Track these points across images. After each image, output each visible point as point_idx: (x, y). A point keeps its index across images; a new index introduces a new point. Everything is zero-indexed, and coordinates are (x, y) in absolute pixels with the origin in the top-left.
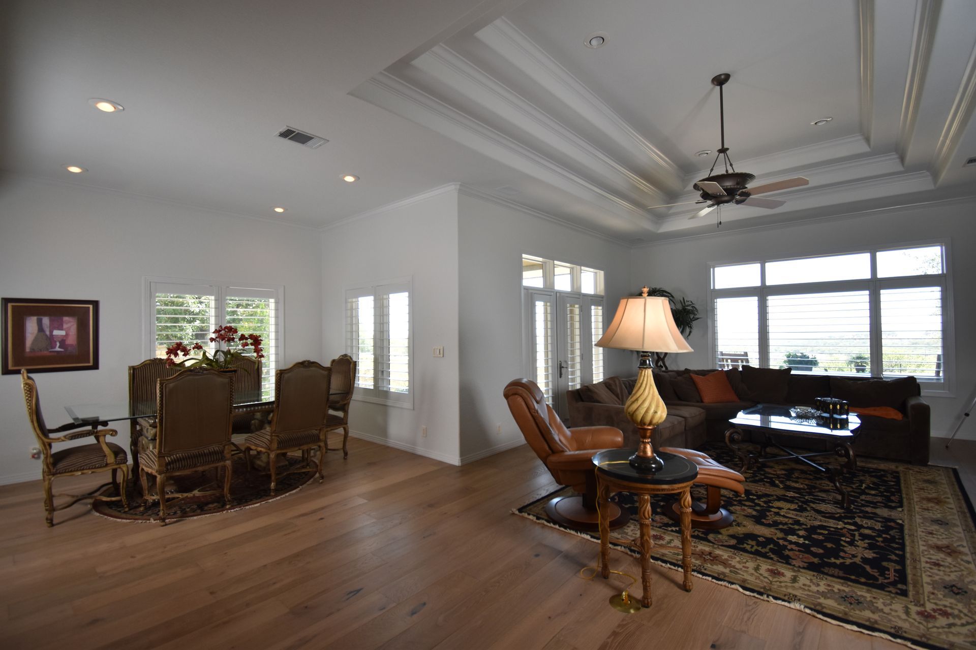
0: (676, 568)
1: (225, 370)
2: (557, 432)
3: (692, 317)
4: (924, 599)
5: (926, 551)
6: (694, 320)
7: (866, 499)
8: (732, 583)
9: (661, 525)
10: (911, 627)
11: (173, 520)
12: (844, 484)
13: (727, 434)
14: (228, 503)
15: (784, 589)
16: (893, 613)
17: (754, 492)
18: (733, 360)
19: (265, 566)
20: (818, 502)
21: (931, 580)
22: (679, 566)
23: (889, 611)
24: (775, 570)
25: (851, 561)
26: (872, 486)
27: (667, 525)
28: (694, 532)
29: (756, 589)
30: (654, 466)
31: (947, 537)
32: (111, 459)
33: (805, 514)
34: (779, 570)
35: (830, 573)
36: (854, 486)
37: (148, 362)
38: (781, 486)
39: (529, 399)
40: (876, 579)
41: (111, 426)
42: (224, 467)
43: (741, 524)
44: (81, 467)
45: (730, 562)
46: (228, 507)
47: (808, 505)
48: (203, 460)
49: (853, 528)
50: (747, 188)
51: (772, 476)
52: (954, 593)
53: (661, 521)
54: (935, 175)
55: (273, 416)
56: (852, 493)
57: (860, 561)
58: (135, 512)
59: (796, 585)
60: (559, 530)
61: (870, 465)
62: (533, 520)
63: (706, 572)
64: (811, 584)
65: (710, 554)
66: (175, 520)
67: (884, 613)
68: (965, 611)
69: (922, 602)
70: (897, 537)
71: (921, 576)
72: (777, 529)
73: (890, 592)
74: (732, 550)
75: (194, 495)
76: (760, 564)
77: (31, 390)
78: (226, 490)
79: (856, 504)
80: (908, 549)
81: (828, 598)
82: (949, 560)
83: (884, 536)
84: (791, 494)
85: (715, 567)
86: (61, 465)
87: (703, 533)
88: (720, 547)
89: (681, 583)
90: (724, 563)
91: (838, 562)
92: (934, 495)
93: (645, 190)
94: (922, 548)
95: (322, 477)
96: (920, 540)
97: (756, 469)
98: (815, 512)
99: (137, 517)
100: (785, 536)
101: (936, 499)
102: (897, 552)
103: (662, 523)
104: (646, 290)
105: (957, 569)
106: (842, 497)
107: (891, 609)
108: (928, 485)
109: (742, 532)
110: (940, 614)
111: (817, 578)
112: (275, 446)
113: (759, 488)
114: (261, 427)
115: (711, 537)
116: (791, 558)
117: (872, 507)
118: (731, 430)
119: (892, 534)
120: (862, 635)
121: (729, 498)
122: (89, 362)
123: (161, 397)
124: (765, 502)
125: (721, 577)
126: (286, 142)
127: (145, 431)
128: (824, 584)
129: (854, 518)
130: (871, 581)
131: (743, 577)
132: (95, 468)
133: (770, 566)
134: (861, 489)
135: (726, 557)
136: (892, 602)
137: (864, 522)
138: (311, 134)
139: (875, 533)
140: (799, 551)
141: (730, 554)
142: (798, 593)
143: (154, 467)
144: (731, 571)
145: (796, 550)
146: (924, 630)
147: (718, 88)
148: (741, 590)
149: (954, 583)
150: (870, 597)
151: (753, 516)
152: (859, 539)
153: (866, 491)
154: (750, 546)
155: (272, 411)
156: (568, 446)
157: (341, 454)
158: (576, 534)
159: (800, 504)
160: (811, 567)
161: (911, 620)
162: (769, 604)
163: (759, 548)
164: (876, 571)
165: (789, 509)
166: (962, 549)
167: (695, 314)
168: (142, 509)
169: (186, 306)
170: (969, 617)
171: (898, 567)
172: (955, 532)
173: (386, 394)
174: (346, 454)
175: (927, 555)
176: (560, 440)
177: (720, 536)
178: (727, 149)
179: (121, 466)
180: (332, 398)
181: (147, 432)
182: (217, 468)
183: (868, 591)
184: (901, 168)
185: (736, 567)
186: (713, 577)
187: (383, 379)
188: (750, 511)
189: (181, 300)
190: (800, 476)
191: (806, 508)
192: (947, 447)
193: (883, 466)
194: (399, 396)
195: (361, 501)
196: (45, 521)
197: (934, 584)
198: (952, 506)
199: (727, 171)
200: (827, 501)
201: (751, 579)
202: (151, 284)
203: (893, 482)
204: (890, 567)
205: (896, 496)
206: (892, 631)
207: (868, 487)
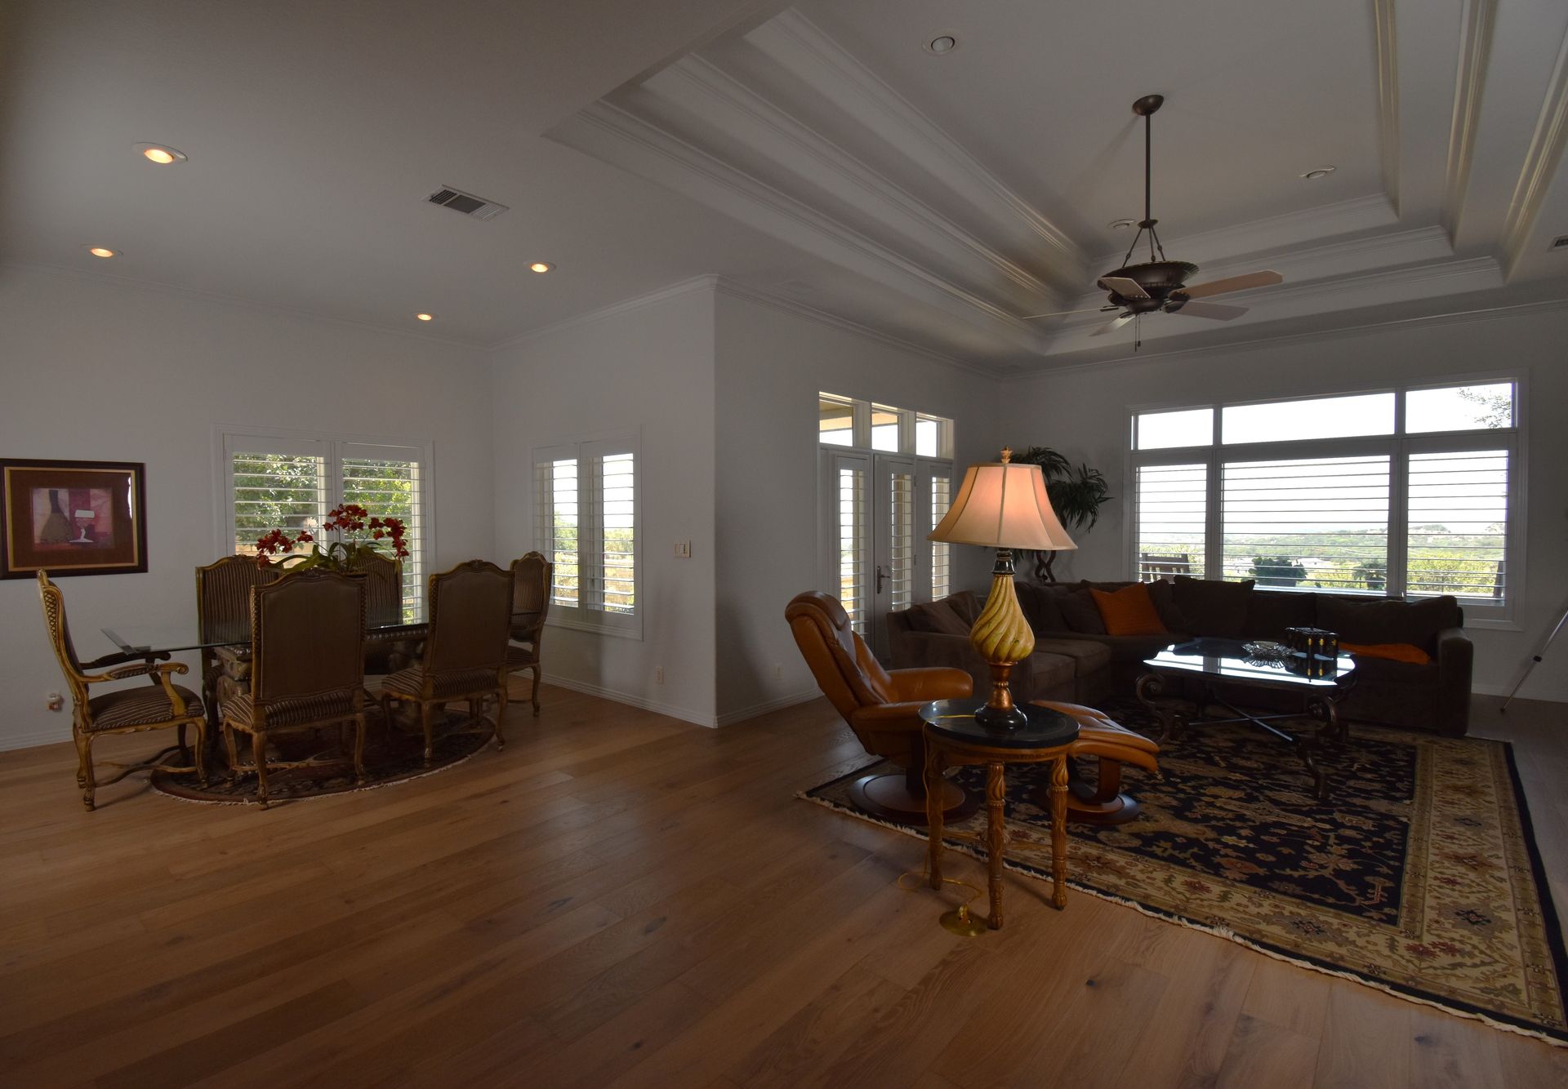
0: (1044, 877)
1: (349, 574)
2: (869, 675)
3: (1097, 496)
4: (1422, 929)
5: (1438, 862)
6: (1101, 502)
7: (1356, 786)
8: (1128, 900)
9: (1027, 817)
10: (1394, 966)
11: (278, 801)
12: (1324, 763)
13: (1140, 682)
14: (360, 777)
15: (1206, 910)
16: (1370, 947)
17: (1178, 773)
18: (1163, 568)
19: (424, 865)
20: (1278, 788)
21: (1438, 904)
22: (1048, 874)
23: (1366, 944)
24: (1197, 883)
25: (1316, 874)
26: (1368, 766)
27: (1036, 818)
28: (1077, 828)
29: (1164, 908)
30: (1012, 722)
31: (1476, 843)
32: (179, 709)
33: (1253, 806)
34: (1203, 883)
35: (1282, 889)
36: (1339, 767)
37: (225, 561)
38: (1223, 764)
39: (824, 623)
40: (1353, 900)
41: (175, 658)
42: (353, 722)
43: (1152, 817)
44: (134, 720)
45: (1128, 871)
46: (360, 783)
47: (1262, 793)
48: (322, 712)
49: (1328, 827)
50: (1184, 286)
51: (1210, 749)
52: (1470, 921)
53: (1028, 812)
54: (1505, 263)
55: (425, 647)
56: (1335, 777)
57: (1330, 874)
58: (217, 791)
59: (1226, 904)
60: (868, 821)
61: (1370, 736)
62: (828, 808)
63: (1089, 883)
64: (1250, 904)
65: (1098, 859)
66: (281, 801)
67: (1357, 946)
68: (1483, 947)
69: (1417, 933)
70: (1396, 841)
71: (1423, 898)
72: (1206, 826)
73: (1371, 918)
74: (1133, 855)
75: (308, 764)
76: (1175, 875)
77: (54, 601)
78: (357, 758)
79: (1338, 792)
80: (1409, 859)
81: (1273, 924)
82: (1472, 875)
83: (1375, 839)
84: (1237, 776)
85: (1104, 877)
86: (104, 717)
87: (1091, 829)
88: (1115, 850)
89: (1050, 897)
90: (1118, 872)
91: (1296, 874)
92: (1467, 782)
93: (1023, 285)
94: (1432, 858)
95: (502, 742)
96: (1430, 847)
97: (1186, 739)
98: (1271, 802)
99: (222, 797)
100: (1218, 837)
101: (1468, 787)
102: (1392, 863)
103: (1028, 815)
104: (1007, 453)
105: (1483, 889)
106: (1316, 782)
107: (1368, 942)
108: (1459, 767)
109: (1152, 829)
110: (1442, 950)
111: (1260, 895)
112: (429, 692)
113: (1187, 767)
114: (405, 663)
115: (1102, 835)
116: (1223, 867)
117: (1364, 798)
118: (1147, 676)
119: (1388, 838)
120: (1318, 974)
121: (1138, 780)
122: (133, 562)
123: (258, 614)
124: (1193, 788)
125: (1112, 890)
126: (441, 210)
127: (227, 667)
128: (1270, 905)
129: (1332, 812)
130: (1343, 903)
131: (1146, 891)
132: (156, 722)
133: (1189, 877)
134: (1351, 771)
135: (1123, 864)
136: (1371, 932)
137: (1347, 819)
138: (480, 198)
139: (1362, 835)
140: (1237, 857)
141: (1130, 860)
142: (1227, 916)
143: (247, 720)
144: (1127, 883)
145: (1232, 857)
146: (1413, 971)
147: (1144, 118)
148: (1140, 909)
149: (1473, 908)
150: (1339, 924)
151: (1172, 808)
152: (1335, 843)
153: (1358, 774)
154: (1161, 849)
155: (424, 639)
156: (885, 695)
157: (530, 708)
158: (894, 828)
159: (1249, 791)
160: (1253, 880)
161: (1395, 957)
162: (1181, 929)
163: (1176, 853)
164: (1354, 888)
165: (1231, 798)
166: (1494, 861)
167: (1103, 492)
168: (228, 785)
169: (270, 473)
170: (1487, 955)
171: (1389, 884)
172: (1489, 836)
173: (599, 615)
174: (537, 708)
175: (1439, 867)
176: (873, 688)
177: (1116, 834)
178: (1155, 222)
179: (196, 719)
180: (515, 620)
181: (232, 668)
182: (340, 724)
183: (1336, 916)
184: (1448, 252)
185: (1137, 877)
186: (1100, 891)
187: (594, 592)
188: (1168, 799)
189: (260, 462)
190: (1254, 750)
191: (1257, 796)
192: (1502, 710)
193: (1392, 737)
194: (619, 618)
195: (564, 777)
196: (83, 802)
197: (1441, 909)
198: (1493, 799)
199: (1153, 258)
200: (1292, 788)
201: (1157, 895)
202: (226, 436)
203: (1403, 761)
204: (1377, 884)
205: (1406, 783)
206: (1365, 971)
207: (1363, 769)
